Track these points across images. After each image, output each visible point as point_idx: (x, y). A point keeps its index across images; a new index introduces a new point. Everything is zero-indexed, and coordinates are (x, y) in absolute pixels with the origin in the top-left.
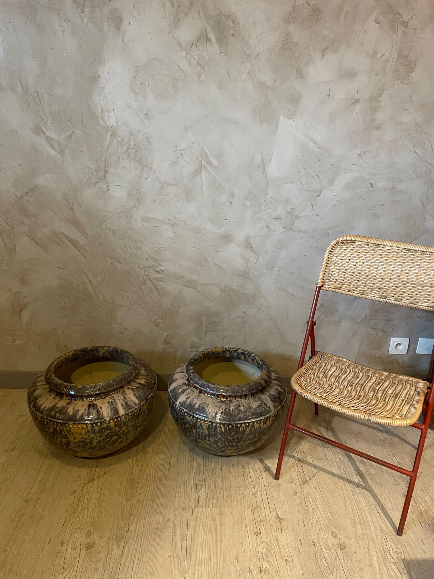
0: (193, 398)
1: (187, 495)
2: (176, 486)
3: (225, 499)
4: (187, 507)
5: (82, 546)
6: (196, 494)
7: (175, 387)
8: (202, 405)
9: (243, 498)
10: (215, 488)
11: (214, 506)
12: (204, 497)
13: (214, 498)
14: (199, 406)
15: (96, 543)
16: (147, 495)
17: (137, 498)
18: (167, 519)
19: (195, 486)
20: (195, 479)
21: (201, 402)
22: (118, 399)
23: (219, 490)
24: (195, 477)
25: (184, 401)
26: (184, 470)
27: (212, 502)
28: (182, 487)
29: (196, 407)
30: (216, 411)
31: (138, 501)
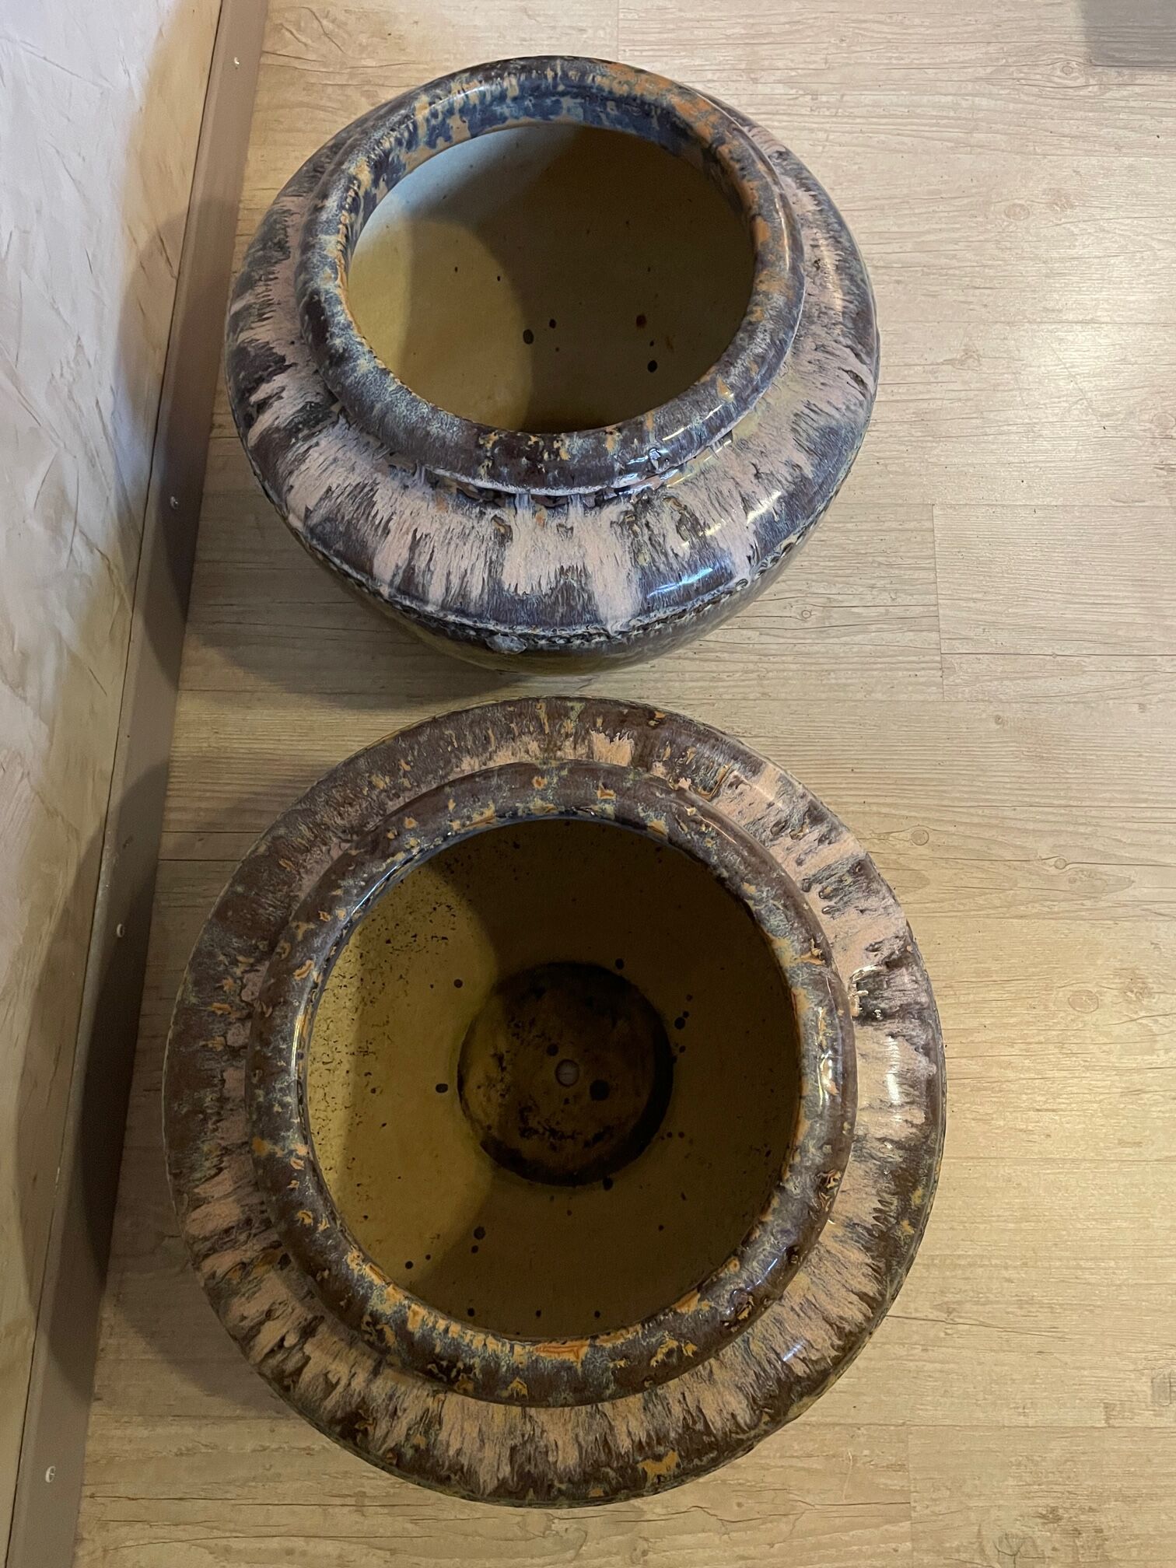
0: (757, 476)
1: (879, 660)
2: (839, 701)
3: (894, 525)
4: (938, 658)
5: (1135, 1017)
6: (873, 628)
7: (636, 576)
8: (809, 438)
9: (886, 465)
10: (841, 558)
11: (925, 563)
12: (885, 598)
13: (890, 565)
14: (809, 451)
15: (1118, 965)
16: (884, 810)
17: (907, 844)
18: (993, 726)
19: (833, 632)
20: (800, 634)
21: (791, 436)
22: (800, 863)
23: (852, 547)
24: (789, 634)
25: (756, 533)
26: (754, 675)
27: (909, 572)
28: (844, 681)
29: (808, 471)
30: (847, 377)
31: (919, 838)
